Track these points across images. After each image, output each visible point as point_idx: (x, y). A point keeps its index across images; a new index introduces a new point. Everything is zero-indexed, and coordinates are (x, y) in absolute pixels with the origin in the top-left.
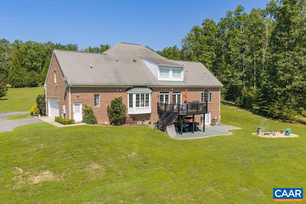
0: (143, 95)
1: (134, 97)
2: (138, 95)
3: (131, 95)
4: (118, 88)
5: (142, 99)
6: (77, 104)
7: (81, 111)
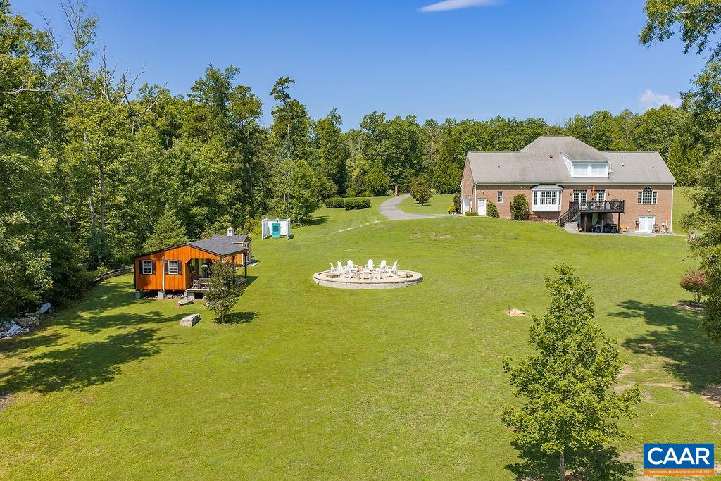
0: (548, 193)
1: (539, 194)
2: (542, 193)
3: (536, 193)
4: (521, 186)
5: (548, 197)
6: (482, 199)
7: (485, 206)
